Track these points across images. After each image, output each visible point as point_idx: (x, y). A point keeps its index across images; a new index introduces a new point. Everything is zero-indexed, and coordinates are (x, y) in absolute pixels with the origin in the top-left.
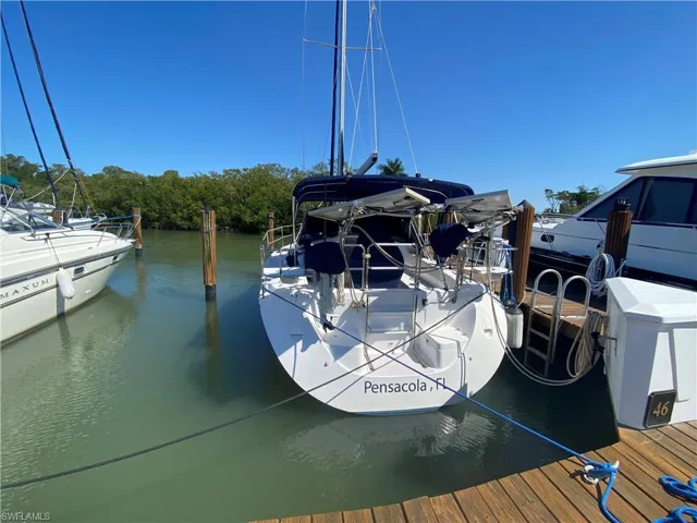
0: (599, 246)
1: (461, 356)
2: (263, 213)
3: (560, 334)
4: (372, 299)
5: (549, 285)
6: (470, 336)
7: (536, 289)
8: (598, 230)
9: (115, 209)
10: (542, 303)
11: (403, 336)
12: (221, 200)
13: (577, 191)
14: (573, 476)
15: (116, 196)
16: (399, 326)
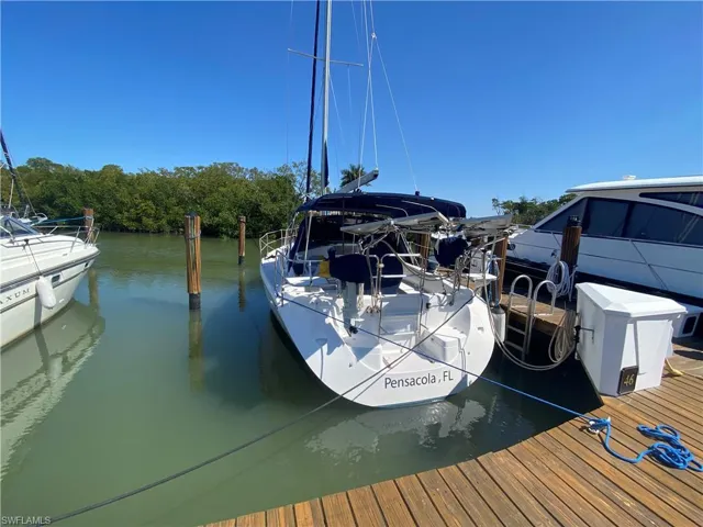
0: (553, 254)
1: (462, 351)
2: (224, 214)
3: (533, 329)
4: (384, 304)
5: (522, 288)
6: (467, 335)
7: (512, 292)
8: (554, 241)
9: (46, 207)
10: (519, 304)
11: (409, 337)
12: (174, 200)
13: (519, 201)
14: (581, 430)
15: (47, 193)
16: (406, 327)
